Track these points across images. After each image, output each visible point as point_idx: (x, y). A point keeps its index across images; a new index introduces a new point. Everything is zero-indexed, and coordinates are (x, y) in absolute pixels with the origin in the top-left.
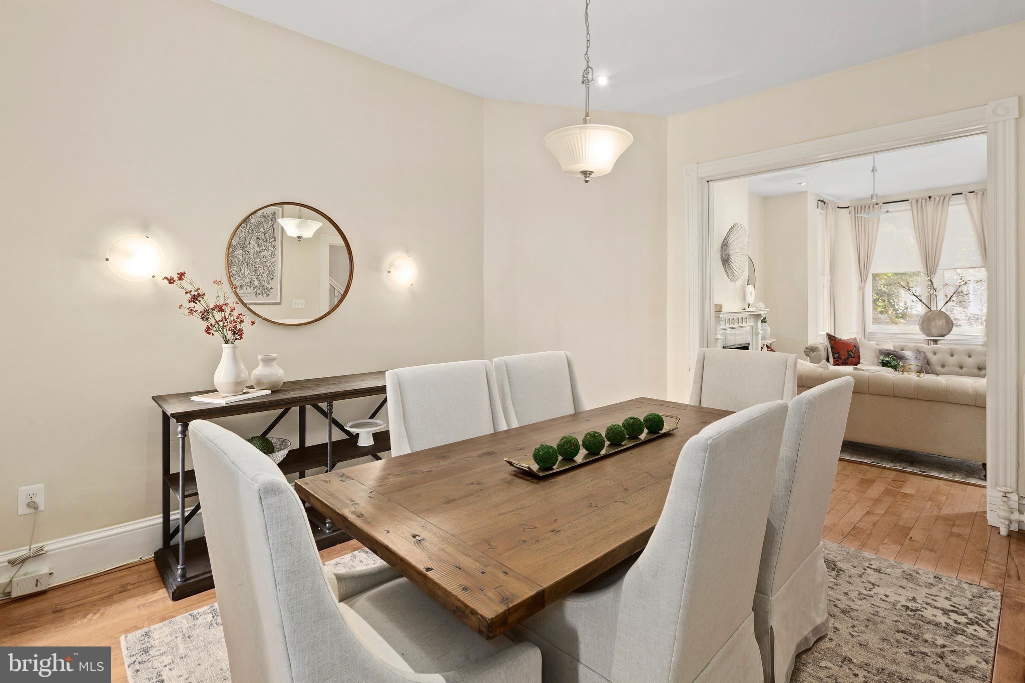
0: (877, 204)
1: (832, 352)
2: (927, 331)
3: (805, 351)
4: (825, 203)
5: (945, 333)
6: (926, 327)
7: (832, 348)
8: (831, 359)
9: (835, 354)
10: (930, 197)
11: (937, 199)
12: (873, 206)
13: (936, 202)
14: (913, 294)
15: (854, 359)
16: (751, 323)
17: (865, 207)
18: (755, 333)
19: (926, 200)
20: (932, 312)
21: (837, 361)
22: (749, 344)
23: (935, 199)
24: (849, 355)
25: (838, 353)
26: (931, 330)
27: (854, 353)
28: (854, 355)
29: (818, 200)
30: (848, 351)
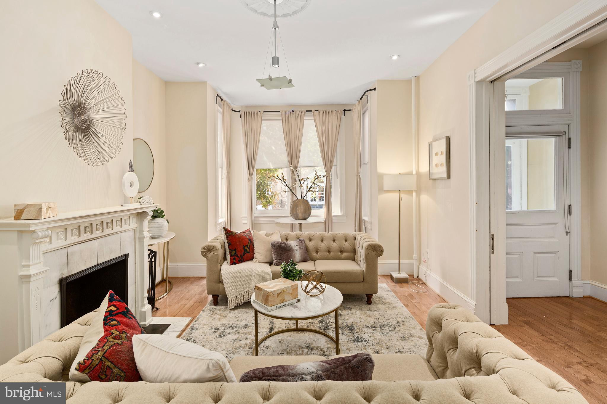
0: (259, 111)
1: (229, 249)
2: (296, 216)
3: (201, 252)
4: (222, 100)
5: (307, 217)
6: (295, 213)
7: (229, 244)
8: (228, 257)
9: (232, 251)
10: (293, 111)
11: (298, 113)
12: (257, 113)
13: (297, 115)
14: (287, 185)
15: (249, 255)
16: (133, 224)
17: (252, 113)
18: (139, 238)
19: (291, 112)
20: (298, 200)
21: (234, 259)
22: (127, 256)
23: (296, 112)
24: (245, 250)
25: (235, 250)
26: (298, 215)
27: (249, 248)
28: (249, 250)
29: (217, 95)
30: (244, 246)
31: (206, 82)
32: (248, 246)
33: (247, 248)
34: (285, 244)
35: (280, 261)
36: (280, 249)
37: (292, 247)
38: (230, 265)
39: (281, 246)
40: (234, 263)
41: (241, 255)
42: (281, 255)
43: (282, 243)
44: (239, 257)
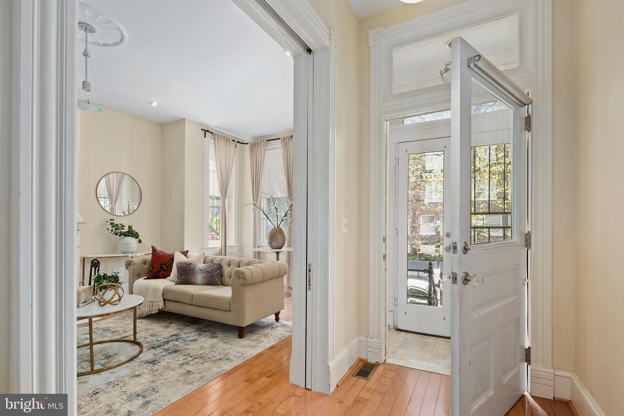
0: (263, 141)
4: (213, 134)
7: (151, 261)
10: (292, 136)
17: (256, 143)
19: (289, 138)
27: (167, 267)
28: (167, 268)
29: (202, 129)
30: (162, 264)
31: (185, 119)
32: (167, 265)
33: (165, 267)
34: (190, 265)
35: (178, 280)
36: (180, 269)
37: (196, 269)
38: (144, 279)
39: (182, 266)
40: (148, 278)
41: (156, 272)
42: (181, 275)
43: (186, 264)
44: (153, 273)
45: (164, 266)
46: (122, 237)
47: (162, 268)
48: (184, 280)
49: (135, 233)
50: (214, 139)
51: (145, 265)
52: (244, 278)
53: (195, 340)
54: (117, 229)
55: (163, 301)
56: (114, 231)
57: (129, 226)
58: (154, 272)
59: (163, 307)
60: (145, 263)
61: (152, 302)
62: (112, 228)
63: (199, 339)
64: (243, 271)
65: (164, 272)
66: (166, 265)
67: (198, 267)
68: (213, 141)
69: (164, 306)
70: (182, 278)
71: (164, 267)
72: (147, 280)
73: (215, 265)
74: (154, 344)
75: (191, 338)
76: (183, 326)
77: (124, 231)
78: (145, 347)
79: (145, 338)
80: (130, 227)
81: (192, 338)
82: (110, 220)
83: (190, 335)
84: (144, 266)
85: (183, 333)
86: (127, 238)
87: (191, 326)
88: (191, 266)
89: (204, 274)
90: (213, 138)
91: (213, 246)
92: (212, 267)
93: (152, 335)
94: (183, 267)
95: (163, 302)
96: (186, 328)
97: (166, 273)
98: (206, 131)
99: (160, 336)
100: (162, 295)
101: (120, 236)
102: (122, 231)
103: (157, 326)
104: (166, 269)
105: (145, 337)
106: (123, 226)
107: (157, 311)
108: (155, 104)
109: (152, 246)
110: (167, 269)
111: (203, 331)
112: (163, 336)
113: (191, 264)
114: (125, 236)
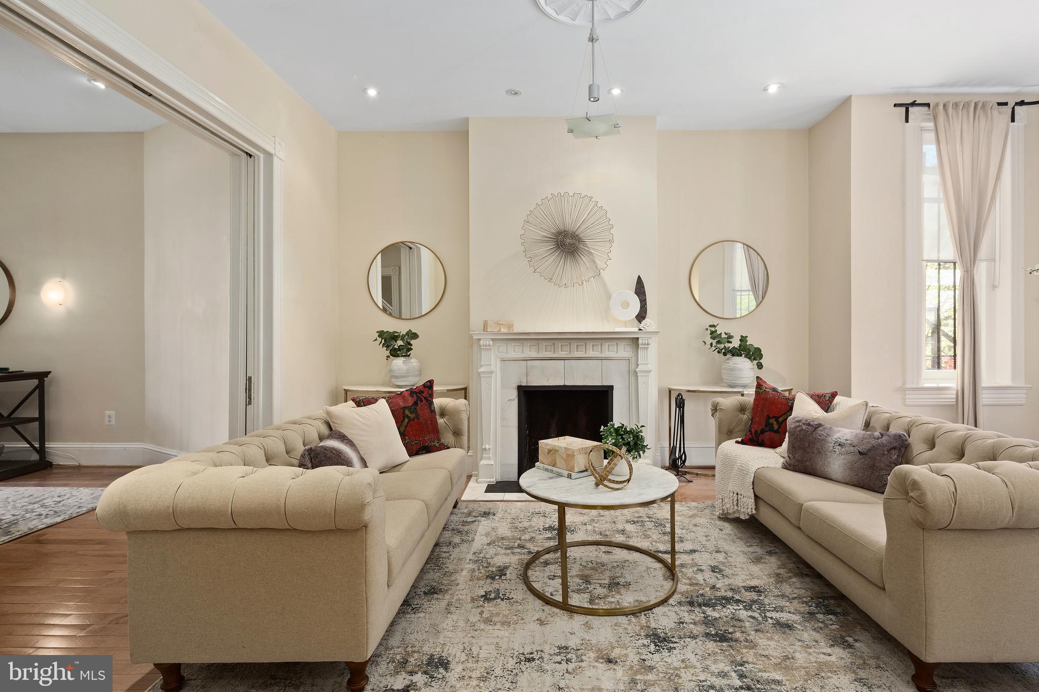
4: (929, 106)
7: (752, 408)
16: (625, 353)
22: (612, 388)
29: (895, 105)
30: (769, 417)
31: (851, 96)
32: (781, 419)
33: (775, 423)
34: (816, 428)
35: (788, 459)
36: (794, 434)
37: (829, 439)
38: (737, 442)
39: (799, 429)
40: (743, 442)
41: (756, 431)
42: (793, 447)
43: (809, 424)
44: (751, 434)
45: (772, 421)
46: (728, 356)
47: (769, 425)
48: (799, 461)
49: (752, 350)
50: (935, 119)
51: (744, 414)
52: (921, 504)
53: (786, 627)
54: (718, 342)
55: (753, 498)
56: (714, 344)
57: (742, 336)
58: (753, 431)
59: (754, 512)
60: (742, 409)
61: (737, 494)
62: (712, 341)
63: (799, 627)
64: (916, 478)
65: (773, 435)
66: (777, 421)
67: (836, 436)
68: (931, 125)
69: (756, 509)
70: (794, 457)
71: (772, 424)
72: (740, 445)
73: (884, 438)
74: (701, 592)
75: (782, 615)
76: (790, 571)
77: (731, 346)
78: (680, 593)
79: (698, 570)
80: (743, 339)
81: (784, 617)
82: (710, 326)
83: (788, 604)
84: (741, 416)
85: (777, 592)
86: (737, 359)
87: (808, 580)
88: (820, 431)
89: (849, 457)
90: (931, 117)
91: (935, 385)
92: (873, 442)
93: (714, 569)
94: (800, 431)
95: (753, 501)
96: (794, 580)
97: (776, 437)
98: (907, 107)
99: (726, 578)
100: (753, 484)
101: (725, 354)
102: (727, 345)
103: (739, 549)
104: (778, 430)
105: (700, 567)
106: (730, 337)
107: (747, 517)
108: (773, 89)
109: (757, 377)
110: (780, 430)
111: (826, 606)
112: (731, 581)
113: (820, 425)
114: (733, 355)
